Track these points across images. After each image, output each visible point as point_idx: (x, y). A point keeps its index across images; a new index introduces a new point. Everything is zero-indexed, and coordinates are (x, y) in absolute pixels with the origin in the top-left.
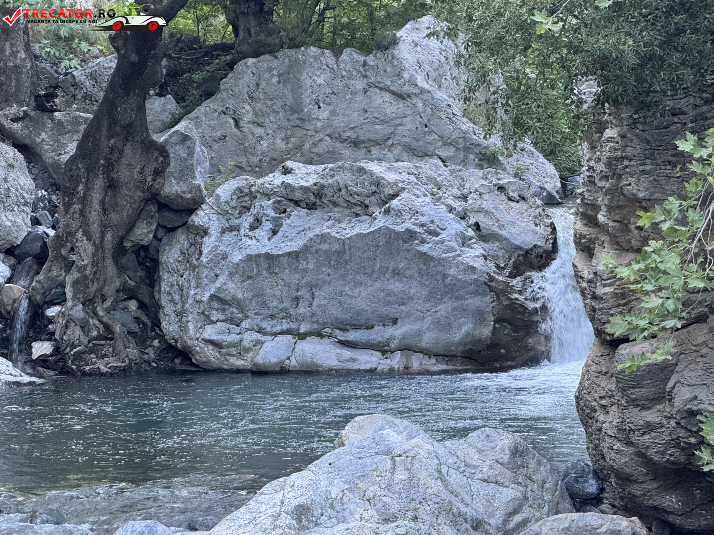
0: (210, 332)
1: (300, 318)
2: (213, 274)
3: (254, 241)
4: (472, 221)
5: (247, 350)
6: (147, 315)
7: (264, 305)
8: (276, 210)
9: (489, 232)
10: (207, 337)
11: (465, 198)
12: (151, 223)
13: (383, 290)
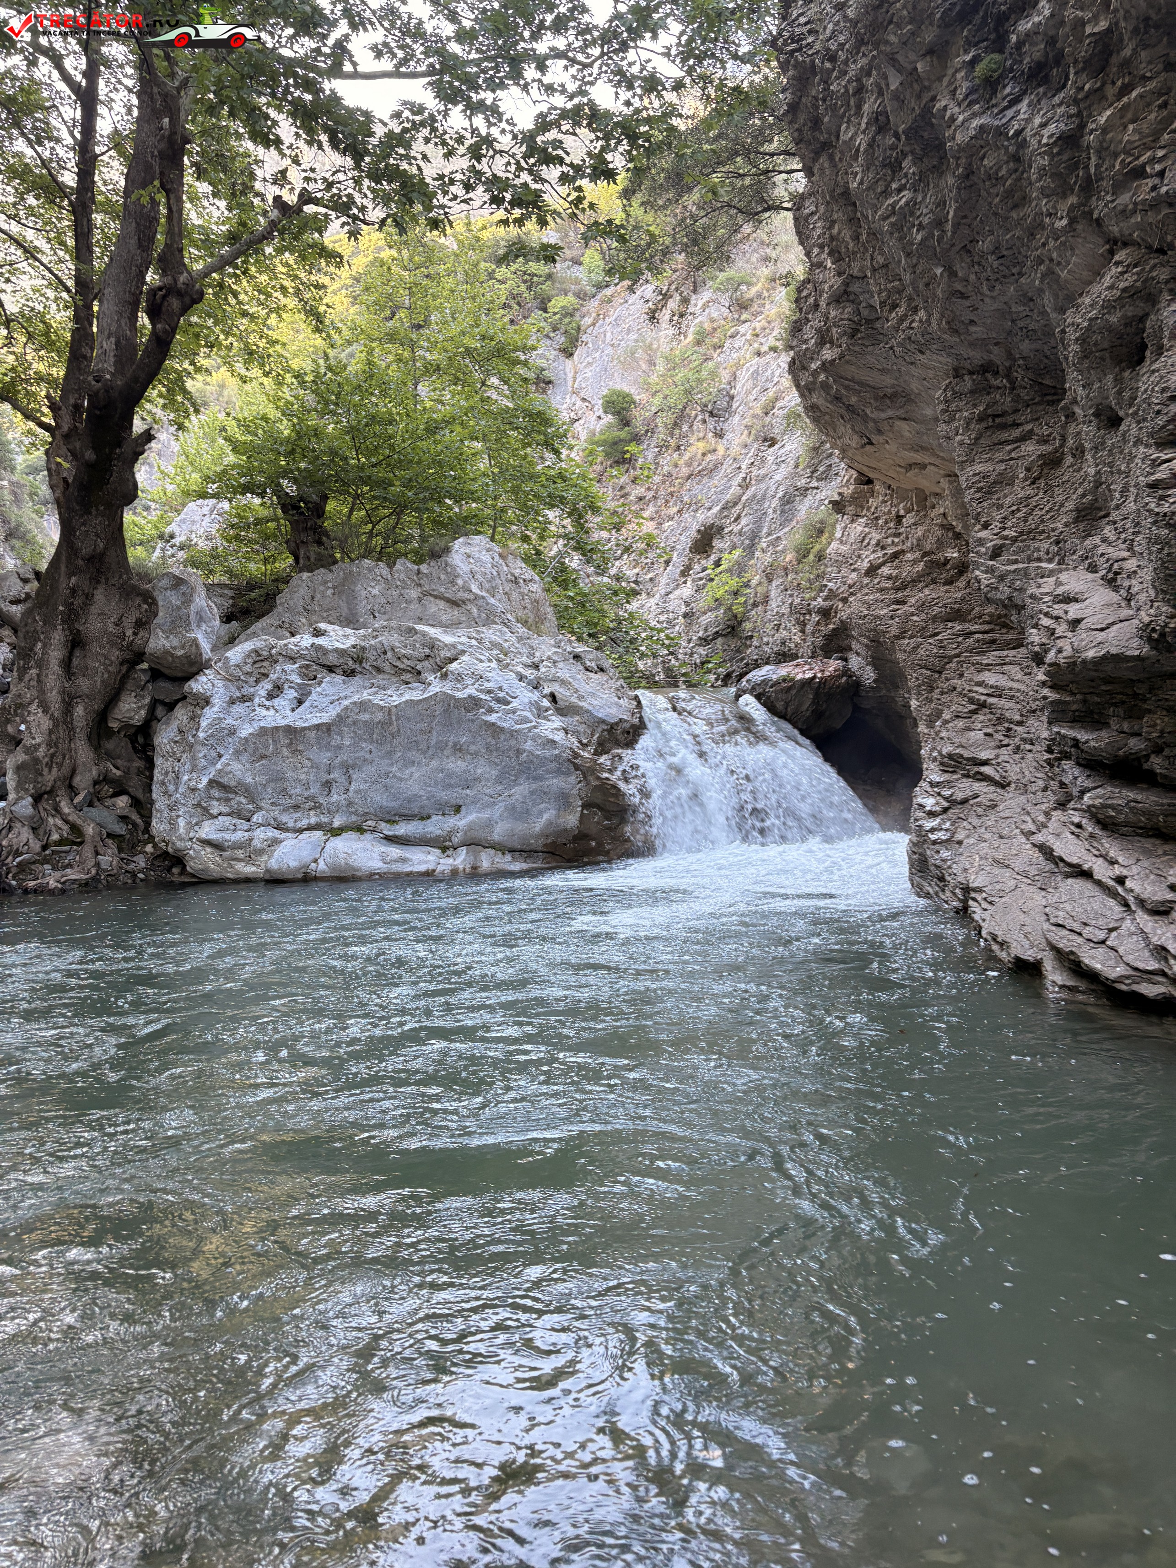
0: (208, 830)
1: (332, 808)
2: (214, 754)
3: (272, 712)
4: (547, 691)
5: (260, 852)
6: (139, 813)
7: (284, 792)
8: (303, 676)
9: (567, 704)
10: (204, 836)
11: (536, 667)
12: (143, 697)
13: (442, 770)
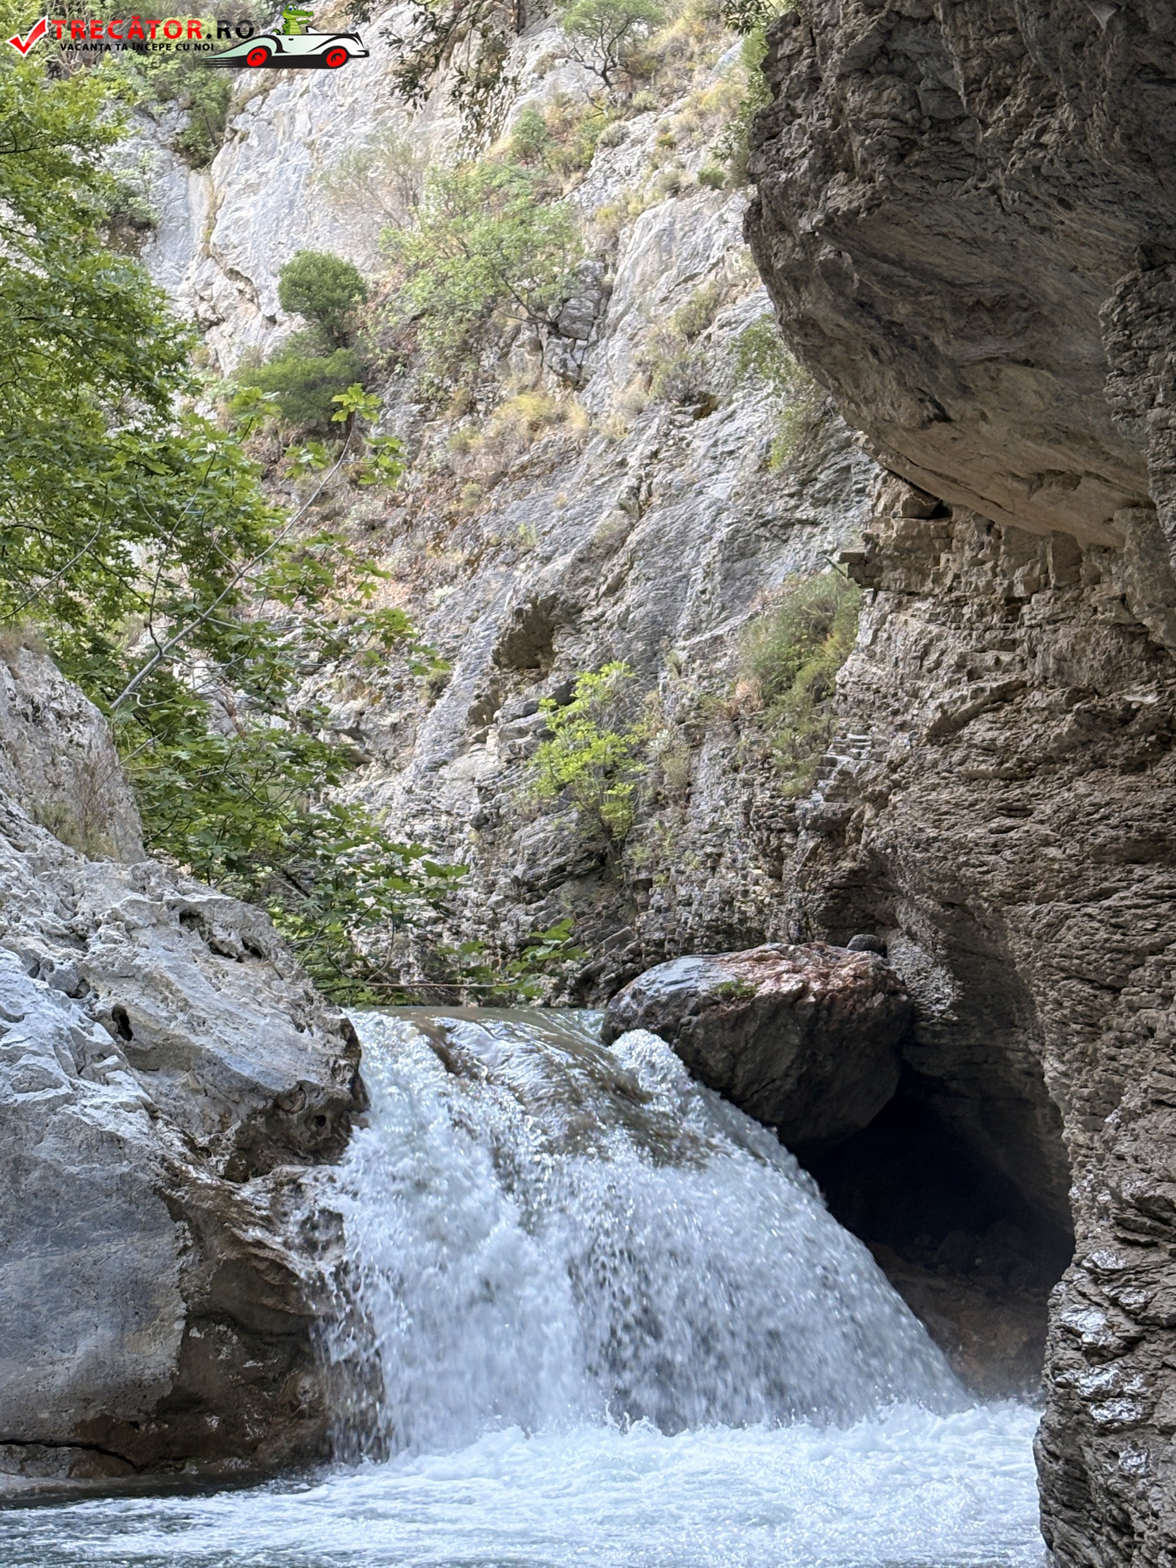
4: (104, 1004)
9: (159, 1040)
11: (79, 940)
